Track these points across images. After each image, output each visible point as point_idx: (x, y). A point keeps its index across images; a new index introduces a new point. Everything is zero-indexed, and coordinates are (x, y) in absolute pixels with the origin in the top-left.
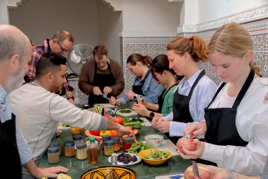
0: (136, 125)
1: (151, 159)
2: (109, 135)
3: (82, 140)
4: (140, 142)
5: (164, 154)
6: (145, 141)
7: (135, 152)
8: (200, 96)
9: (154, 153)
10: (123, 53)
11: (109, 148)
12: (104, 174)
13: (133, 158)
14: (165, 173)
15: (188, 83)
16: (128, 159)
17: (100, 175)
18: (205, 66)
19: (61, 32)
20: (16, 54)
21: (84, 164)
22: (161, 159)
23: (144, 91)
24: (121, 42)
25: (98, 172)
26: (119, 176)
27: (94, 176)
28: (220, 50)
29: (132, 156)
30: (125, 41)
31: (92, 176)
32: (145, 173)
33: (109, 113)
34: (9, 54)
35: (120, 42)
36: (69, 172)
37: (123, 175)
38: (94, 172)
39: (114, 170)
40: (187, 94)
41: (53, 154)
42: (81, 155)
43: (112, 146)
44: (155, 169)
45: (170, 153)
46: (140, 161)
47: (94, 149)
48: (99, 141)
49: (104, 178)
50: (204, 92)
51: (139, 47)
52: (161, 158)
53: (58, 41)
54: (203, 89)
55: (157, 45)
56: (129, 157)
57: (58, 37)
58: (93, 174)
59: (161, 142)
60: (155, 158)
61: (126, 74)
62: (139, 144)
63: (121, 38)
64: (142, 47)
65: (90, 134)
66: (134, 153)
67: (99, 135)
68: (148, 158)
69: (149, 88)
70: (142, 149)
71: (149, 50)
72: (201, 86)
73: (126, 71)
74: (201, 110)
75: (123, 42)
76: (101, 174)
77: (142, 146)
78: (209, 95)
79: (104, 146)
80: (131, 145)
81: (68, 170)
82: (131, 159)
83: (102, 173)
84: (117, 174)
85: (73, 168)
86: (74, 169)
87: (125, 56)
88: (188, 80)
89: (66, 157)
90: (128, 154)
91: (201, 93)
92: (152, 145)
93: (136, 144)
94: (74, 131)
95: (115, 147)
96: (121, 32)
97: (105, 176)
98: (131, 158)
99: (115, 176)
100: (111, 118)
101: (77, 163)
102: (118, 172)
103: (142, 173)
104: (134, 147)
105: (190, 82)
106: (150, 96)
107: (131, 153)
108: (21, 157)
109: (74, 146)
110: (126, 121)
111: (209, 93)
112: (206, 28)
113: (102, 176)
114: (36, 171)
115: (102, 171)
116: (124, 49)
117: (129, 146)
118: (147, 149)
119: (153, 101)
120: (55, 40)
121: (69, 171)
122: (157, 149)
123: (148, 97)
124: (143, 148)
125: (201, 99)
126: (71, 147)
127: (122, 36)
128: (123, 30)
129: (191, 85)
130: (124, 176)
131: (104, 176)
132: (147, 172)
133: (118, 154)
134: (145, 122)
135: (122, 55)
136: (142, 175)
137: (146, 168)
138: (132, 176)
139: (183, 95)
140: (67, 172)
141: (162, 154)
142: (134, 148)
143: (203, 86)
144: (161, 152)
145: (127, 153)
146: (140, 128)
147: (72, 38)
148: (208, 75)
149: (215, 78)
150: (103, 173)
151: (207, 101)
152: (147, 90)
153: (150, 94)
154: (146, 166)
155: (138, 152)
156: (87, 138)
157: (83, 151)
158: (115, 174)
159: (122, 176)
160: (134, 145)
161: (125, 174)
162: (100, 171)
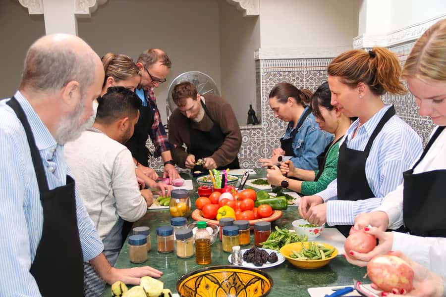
0: (279, 203)
1: (302, 258)
2: (231, 218)
3: (186, 225)
4: (283, 230)
5: (325, 251)
6: (293, 229)
7: (275, 247)
8: (385, 152)
9: (309, 248)
10: (261, 86)
11: (231, 240)
12: (219, 281)
13: (270, 256)
14: (325, 283)
15: (365, 129)
16: (261, 258)
17: (212, 281)
18: (403, 105)
19: (150, 51)
20: (74, 80)
21: (188, 265)
22: (319, 259)
23: (295, 149)
24: (258, 68)
25: (208, 276)
26: (244, 285)
27: (201, 283)
28: (426, 73)
29: (270, 254)
30: (263, 65)
31: (198, 283)
32: (290, 282)
33: (234, 184)
34: (64, 78)
35: (255, 68)
36: (162, 277)
37: (251, 282)
38: (201, 276)
39: (236, 275)
40: (362, 148)
41: (138, 247)
42: (183, 250)
43: (235, 237)
44: (308, 275)
45: (335, 249)
46: (283, 261)
47: (204, 240)
48: (214, 228)
49: (218, 286)
50: (392, 145)
51: (288, 75)
52: (320, 257)
53: (145, 65)
54: (390, 140)
55: (319, 71)
56: (264, 255)
57: (145, 58)
58: (200, 279)
59: (319, 231)
60: (308, 257)
61: (265, 120)
62: (282, 233)
63: (258, 61)
64: (293, 75)
65: (199, 216)
66: (273, 248)
67: (215, 219)
68: (297, 257)
69: (303, 144)
70: (287, 243)
71: (304, 80)
72: (387, 133)
73: (265, 117)
74: (385, 175)
75: (261, 67)
76: (214, 280)
77: (286, 237)
78: (400, 149)
79: (223, 236)
80: (268, 236)
81: (161, 273)
82: (266, 259)
83: (216, 279)
84: (241, 282)
85: (170, 270)
86: (171, 273)
87: (264, 91)
88: (364, 125)
89: (159, 252)
90: (262, 250)
91: (388, 147)
92: (305, 235)
93: (276, 234)
94: (174, 213)
95: (241, 239)
96: (257, 50)
97: (220, 283)
98: (267, 256)
99: (237, 283)
100: (237, 192)
101: (177, 263)
102: (241, 277)
103: (285, 281)
104: (274, 238)
105: (368, 128)
106: (306, 157)
107: (269, 248)
108: (83, 248)
109: (172, 235)
110: (263, 196)
111: (401, 146)
112: (405, 38)
113: (215, 283)
114: (109, 273)
115: (216, 274)
116: (263, 79)
117: (266, 237)
118: (296, 241)
119: (310, 165)
120: (141, 64)
121: (162, 275)
122: (313, 243)
123: (301, 158)
124: (288, 240)
125: (386, 157)
126: (167, 236)
127: (260, 58)
128: (260, 47)
129: (370, 132)
130: (252, 285)
131: (218, 283)
132: (294, 281)
133: (246, 250)
134: (296, 199)
135: (258, 90)
136: (285, 286)
137: (293, 273)
138: (266, 284)
139: (354, 149)
140: (160, 276)
141: (321, 251)
142: (274, 241)
143: (390, 134)
144: (320, 247)
145: (260, 249)
146: (285, 208)
147: (168, 60)
148: (409, 121)
149: (421, 124)
150: (218, 279)
151: (395, 160)
152: (301, 147)
153: (305, 154)
154: (292, 271)
155: (280, 247)
156: (194, 223)
157: (187, 243)
158: (237, 280)
159: (249, 284)
160: (273, 235)
161: (253, 281)
162: (211, 274)
